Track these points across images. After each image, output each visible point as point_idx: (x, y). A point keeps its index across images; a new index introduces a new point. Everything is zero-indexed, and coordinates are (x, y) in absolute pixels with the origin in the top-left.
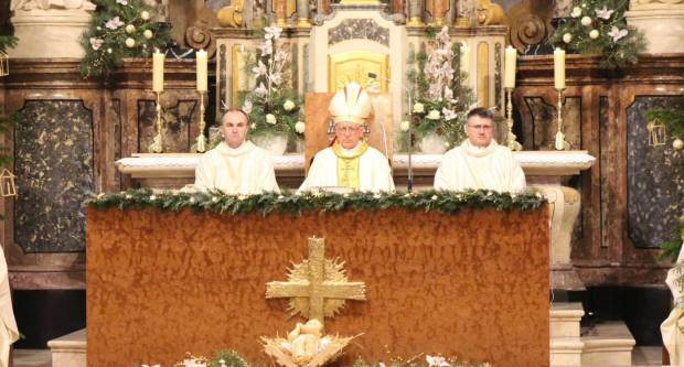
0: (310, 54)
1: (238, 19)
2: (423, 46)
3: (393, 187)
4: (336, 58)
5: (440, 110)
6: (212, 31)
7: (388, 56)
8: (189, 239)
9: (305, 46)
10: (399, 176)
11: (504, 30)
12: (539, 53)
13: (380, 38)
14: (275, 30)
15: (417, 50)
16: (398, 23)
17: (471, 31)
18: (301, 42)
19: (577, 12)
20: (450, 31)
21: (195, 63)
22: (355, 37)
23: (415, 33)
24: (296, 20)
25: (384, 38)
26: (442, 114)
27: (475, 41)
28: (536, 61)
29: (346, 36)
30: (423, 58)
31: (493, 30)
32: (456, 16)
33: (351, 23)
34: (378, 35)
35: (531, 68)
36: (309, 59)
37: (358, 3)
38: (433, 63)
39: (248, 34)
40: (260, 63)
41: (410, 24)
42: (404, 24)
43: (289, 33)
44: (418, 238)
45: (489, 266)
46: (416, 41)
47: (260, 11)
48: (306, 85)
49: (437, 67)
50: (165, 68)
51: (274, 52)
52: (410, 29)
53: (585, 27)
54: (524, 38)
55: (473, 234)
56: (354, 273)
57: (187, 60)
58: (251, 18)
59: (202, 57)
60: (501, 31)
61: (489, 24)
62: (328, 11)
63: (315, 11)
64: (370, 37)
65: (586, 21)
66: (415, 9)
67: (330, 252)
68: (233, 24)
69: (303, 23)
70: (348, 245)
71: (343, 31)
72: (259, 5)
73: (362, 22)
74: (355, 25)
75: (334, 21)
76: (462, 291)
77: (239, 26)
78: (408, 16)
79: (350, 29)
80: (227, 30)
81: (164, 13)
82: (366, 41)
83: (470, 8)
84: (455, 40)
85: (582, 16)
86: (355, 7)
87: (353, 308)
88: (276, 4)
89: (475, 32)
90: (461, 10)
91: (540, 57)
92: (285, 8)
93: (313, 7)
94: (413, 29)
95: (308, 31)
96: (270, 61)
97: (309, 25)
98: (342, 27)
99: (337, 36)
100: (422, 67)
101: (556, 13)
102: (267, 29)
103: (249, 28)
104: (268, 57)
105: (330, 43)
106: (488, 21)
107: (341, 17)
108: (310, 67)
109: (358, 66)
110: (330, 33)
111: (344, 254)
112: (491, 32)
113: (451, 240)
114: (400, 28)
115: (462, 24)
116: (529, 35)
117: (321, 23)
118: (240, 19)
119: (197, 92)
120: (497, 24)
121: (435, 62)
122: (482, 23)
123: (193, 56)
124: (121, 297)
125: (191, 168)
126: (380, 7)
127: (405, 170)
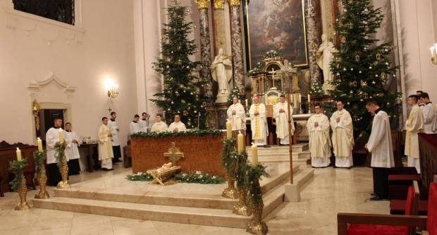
8: (149, 143)
17: (294, 93)
22: (272, 95)
34: (276, 94)
44: (195, 142)
45: (211, 149)
53: (314, 90)
55: (207, 141)
56: (182, 151)
67: (176, 146)
70: (180, 144)
73: (274, 92)
75: (268, 93)
76: (205, 155)
82: (274, 96)
86: (272, 90)
87: (182, 159)
105: (268, 96)
107: (270, 92)
111: (179, 146)
113: (202, 142)
114: (280, 92)
124: (138, 157)
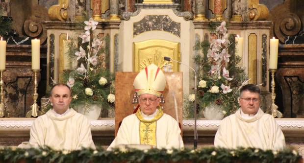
0: (119, 42)
1: (64, 14)
2: (206, 36)
3: (182, 145)
4: (140, 45)
5: (219, 85)
6: (44, 23)
7: (179, 44)
9: (116, 36)
10: (187, 136)
11: (269, 24)
12: (296, 43)
13: (173, 30)
14: (92, 23)
15: (202, 39)
16: (187, 19)
18: (113, 33)
20: (227, 26)
21: (30, 48)
22: (154, 29)
23: (200, 26)
24: (109, 16)
25: (176, 30)
26: (220, 89)
27: (247, 32)
28: (293, 48)
29: (148, 28)
30: (206, 46)
31: (260, 24)
32: (232, 14)
33: (151, 18)
34: (172, 28)
35: (290, 54)
36: (119, 46)
37: (157, 3)
38: (214, 49)
39: (72, 26)
40: (81, 48)
41: (196, 20)
42: (192, 19)
43: (103, 25)
46: (201, 33)
47: (81, 8)
48: (116, 66)
49: (217, 52)
50: (7, 51)
51: (92, 40)
52: (196, 24)
54: (284, 31)
57: (24, 46)
58: (74, 13)
59: (36, 43)
60: (266, 25)
61: (257, 20)
62: (134, 9)
63: (123, 9)
64: (165, 29)
66: (201, 8)
68: (60, 18)
69: (114, 18)
71: (145, 25)
72: (80, 4)
73: (160, 17)
74: (154, 20)
75: (137, 17)
77: (65, 20)
78: (195, 14)
79: (150, 23)
80: (56, 23)
81: (6, 10)
82: (162, 33)
83: (243, 7)
84: (231, 32)
86: (154, 6)
88: (93, 4)
89: (247, 26)
90: (236, 9)
91: (297, 45)
92: (100, 6)
93: (122, 5)
94: (199, 23)
95: (118, 24)
96: (89, 47)
97: (118, 20)
98: (144, 21)
99: (141, 28)
100: (205, 52)
102: (86, 23)
103: (72, 22)
104: (87, 44)
105: (135, 33)
106: (256, 17)
107: (143, 13)
108: (119, 52)
109: (157, 51)
110: (135, 26)
112: (259, 26)
114: (189, 22)
115: (237, 20)
116: (289, 28)
117: (128, 19)
118: (66, 14)
119: (32, 70)
120: (264, 20)
121: (215, 49)
122: (252, 19)
123: (29, 42)
125: (27, 129)
126: (173, 6)
127: (192, 132)
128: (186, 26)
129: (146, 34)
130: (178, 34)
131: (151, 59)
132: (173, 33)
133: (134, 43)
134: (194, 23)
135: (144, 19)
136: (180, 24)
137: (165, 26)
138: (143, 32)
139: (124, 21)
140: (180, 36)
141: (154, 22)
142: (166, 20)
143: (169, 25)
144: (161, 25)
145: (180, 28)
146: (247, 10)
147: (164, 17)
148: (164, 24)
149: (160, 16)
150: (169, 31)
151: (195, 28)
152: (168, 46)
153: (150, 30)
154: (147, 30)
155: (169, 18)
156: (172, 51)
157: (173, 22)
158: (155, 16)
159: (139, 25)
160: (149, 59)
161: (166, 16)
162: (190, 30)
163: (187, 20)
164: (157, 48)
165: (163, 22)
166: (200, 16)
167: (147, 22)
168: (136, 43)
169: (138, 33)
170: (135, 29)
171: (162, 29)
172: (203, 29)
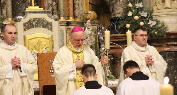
2: (66, 30)
4: (28, 37)
7: (52, 35)
13: (48, 27)
19: (130, 14)
23: (63, 24)
25: (50, 27)
31: (94, 23)
33: (34, 20)
42: (58, 20)
46: (64, 28)
52: (60, 23)
53: (136, 21)
60: (97, 23)
61: (92, 20)
64: (43, 27)
65: (136, 17)
71: (30, 24)
74: (36, 21)
79: (34, 23)
82: (41, 29)
83: (81, 12)
85: (133, 16)
90: (77, 14)
94: (63, 22)
98: (30, 22)
99: (29, 26)
101: (114, 15)
105: (25, 30)
106: (91, 18)
107: (29, 17)
109: (39, 41)
110: (24, 25)
115: (78, 20)
117: (20, 20)
120: (95, 20)
126: (47, 12)
128: (55, 25)
129: (32, 30)
130: (51, 29)
131: (35, 45)
132: (48, 29)
133: (24, 36)
134: (59, 22)
135: (30, 20)
136: (52, 23)
137: (43, 24)
138: (29, 29)
139: (18, 22)
140: (52, 31)
141: (36, 22)
142: (44, 21)
143: (45, 24)
144: (40, 24)
145: (52, 26)
146: (84, 14)
147: (42, 19)
148: (42, 23)
149: (39, 18)
150: (46, 28)
151: (60, 26)
152: (46, 37)
153: (34, 27)
154: (32, 28)
155: (45, 20)
156: (48, 40)
157: (48, 22)
158: (36, 18)
159: (27, 25)
160: (34, 46)
161: (43, 18)
162: (58, 26)
163: (56, 21)
164: (39, 39)
165: (41, 22)
166: (62, 17)
167: (32, 23)
168: (26, 36)
169: (27, 30)
170: (25, 27)
171: (41, 27)
172: (66, 26)
